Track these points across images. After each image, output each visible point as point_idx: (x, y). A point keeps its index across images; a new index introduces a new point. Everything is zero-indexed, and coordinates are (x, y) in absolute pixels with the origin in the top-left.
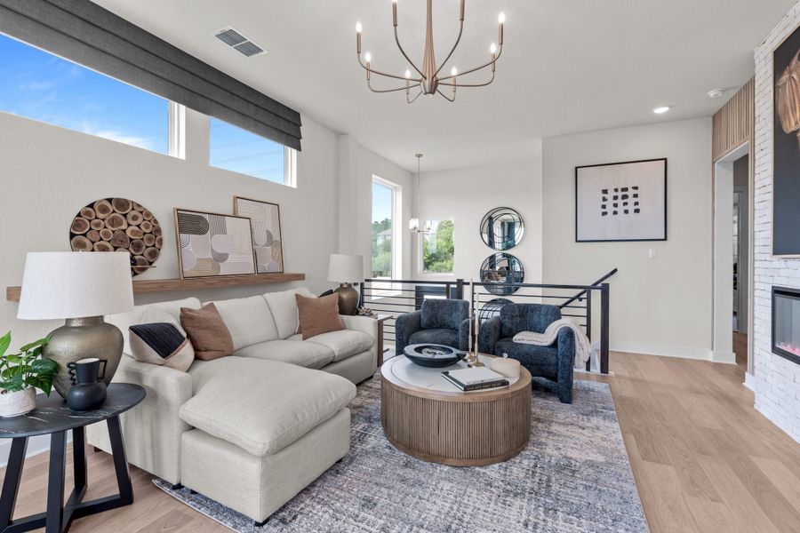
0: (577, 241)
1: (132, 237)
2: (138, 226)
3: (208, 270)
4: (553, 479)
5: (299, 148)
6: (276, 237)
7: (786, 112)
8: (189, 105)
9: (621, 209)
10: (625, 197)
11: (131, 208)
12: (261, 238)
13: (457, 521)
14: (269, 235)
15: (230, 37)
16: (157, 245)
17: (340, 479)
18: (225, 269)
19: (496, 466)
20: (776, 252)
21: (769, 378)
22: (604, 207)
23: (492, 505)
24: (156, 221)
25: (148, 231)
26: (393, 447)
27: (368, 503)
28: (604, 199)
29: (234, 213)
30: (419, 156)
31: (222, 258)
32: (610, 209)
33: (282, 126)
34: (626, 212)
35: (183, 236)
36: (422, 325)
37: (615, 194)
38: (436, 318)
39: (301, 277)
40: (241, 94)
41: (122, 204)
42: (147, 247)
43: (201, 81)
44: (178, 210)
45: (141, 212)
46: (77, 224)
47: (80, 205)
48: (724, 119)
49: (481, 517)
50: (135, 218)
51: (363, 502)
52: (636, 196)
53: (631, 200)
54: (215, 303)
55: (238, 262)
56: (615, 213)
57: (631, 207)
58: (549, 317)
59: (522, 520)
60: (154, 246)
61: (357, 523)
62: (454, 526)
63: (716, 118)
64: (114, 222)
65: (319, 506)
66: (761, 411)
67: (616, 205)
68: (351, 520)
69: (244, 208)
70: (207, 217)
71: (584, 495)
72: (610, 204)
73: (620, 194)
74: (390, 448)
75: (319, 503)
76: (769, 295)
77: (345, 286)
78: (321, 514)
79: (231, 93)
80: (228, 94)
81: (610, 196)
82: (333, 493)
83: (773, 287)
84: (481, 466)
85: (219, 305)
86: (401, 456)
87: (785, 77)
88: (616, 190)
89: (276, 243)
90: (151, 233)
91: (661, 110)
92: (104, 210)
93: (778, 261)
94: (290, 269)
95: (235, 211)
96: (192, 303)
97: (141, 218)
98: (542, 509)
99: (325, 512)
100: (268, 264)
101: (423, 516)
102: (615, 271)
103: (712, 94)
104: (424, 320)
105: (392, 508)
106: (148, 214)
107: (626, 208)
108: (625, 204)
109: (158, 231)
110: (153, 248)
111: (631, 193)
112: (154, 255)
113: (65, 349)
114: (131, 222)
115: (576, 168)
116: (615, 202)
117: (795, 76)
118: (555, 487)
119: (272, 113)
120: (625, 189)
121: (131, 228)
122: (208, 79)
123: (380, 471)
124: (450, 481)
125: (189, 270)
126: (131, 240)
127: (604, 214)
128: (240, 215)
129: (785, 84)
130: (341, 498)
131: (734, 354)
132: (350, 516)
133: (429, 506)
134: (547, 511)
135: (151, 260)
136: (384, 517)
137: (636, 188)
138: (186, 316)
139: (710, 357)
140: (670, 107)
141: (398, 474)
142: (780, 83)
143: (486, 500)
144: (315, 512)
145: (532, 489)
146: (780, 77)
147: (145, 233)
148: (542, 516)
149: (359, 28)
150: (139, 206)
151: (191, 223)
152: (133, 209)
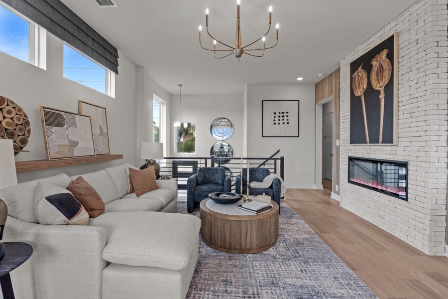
0: (263, 136)
1: (7, 128)
2: (12, 119)
4: (297, 249)
5: (117, 72)
6: (105, 130)
7: (356, 88)
9: (281, 122)
10: (283, 116)
11: (6, 104)
12: (97, 131)
13: (274, 279)
14: (101, 129)
16: (26, 134)
17: (202, 275)
18: (77, 152)
19: (271, 249)
20: (351, 143)
21: (346, 193)
22: (274, 120)
23: (283, 267)
24: (26, 116)
25: (19, 123)
26: (217, 251)
27: (226, 282)
28: (275, 117)
29: (79, 112)
30: (180, 85)
31: (74, 144)
32: (277, 122)
33: (108, 56)
34: (284, 123)
36: (198, 182)
37: (279, 115)
38: (205, 178)
39: (121, 157)
40: (84, 29)
42: (19, 136)
43: (58, 13)
44: (44, 108)
45: (14, 108)
48: (321, 86)
49: (282, 274)
50: (9, 112)
51: (224, 283)
52: (287, 116)
53: (285, 118)
54: (82, 176)
55: (85, 148)
56: (279, 124)
57: (285, 121)
58: (264, 174)
59: (299, 270)
60: (24, 135)
61: (229, 295)
62: (275, 281)
63: (317, 85)
65: (202, 293)
66: (343, 207)
67: (279, 120)
68: (225, 294)
69: (85, 109)
70: (63, 114)
71: (313, 252)
72: (277, 119)
73: (281, 115)
74: (215, 252)
75: (201, 291)
76: (347, 160)
77: (151, 162)
78: (206, 296)
79: (78, 27)
80: (76, 28)
81: (277, 116)
82: (204, 283)
83: (349, 157)
84: (265, 250)
86: (223, 255)
87: (355, 74)
88: (280, 113)
89: (104, 134)
90: (22, 124)
91: (300, 79)
93: (351, 147)
97: (14, 111)
98: (302, 263)
99: (208, 294)
100: (102, 150)
101: (258, 281)
102: (279, 151)
103: (320, 75)
104: (200, 179)
105: (241, 282)
106: (20, 110)
107: (284, 121)
108: (283, 120)
109: (28, 123)
110: (23, 137)
111: (285, 115)
112: (24, 142)
114: (6, 115)
115: (263, 101)
116: (279, 118)
117: (360, 74)
118: (301, 253)
119: (102, 46)
120: (283, 113)
121: (5, 120)
122: (63, 13)
123: (220, 265)
124: (257, 261)
125: (53, 153)
126: (6, 129)
127: (275, 124)
128: (83, 114)
129: (355, 77)
130: (210, 284)
131: (322, 185)
132: (223, 292)
133: (257, 275)
134: (305, 263)
135: (21, 146)
136: (240, 287)
137: (287, 113)
139: (314, 187)
140: (304, 78)
141: (231, 264)
142: (354, 76)
143: (279, 266)
144: (202, 296)
145: (293, 255)
146: (353, 74)
147: (17, 125)
148: (305, 266)
149: (207, 12)
150: (12, 102)
151: (53, 118)
152: (8, 105)
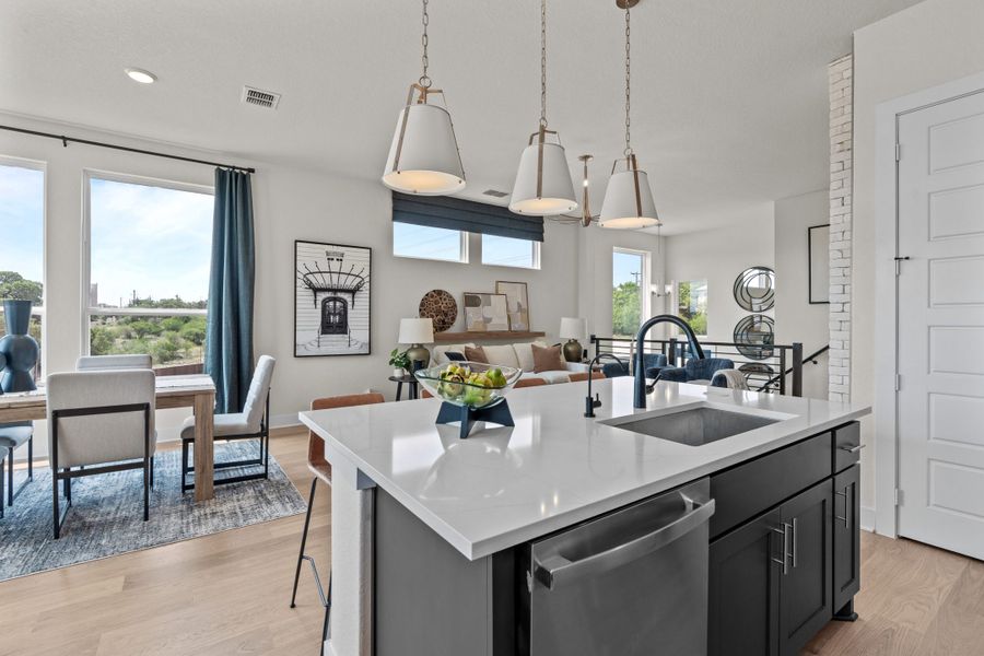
0: (810, 303)
2: (447, 304)
3: (480, 328)
5: (542, 240)
6: (524, 306)
8: (470, 231)
12: (514, 308)
14: (519, 305)
15: (490, 193)
16: (455, 314)
18: (490, 328)
24: (454, 301)
29: (496, 292)
31: (489, 321)
35: (467, 308)
39: (542, 334)
41: (439, 293)
42: (450, 315)
44: (465, 293)
45: (448, 297)
46: (422, 305)
47: (423, 295)
50: (445, 300)
55: (499, 323)
60: (453, 314)
64: (436, 303)
69: (503, 288)
70: (480, 296)
77: (572, 341)
85: (484, 347)
89: (525, 311)
90: (452, 307)
92: (432, 296)
94: (535, 328)
95: (497, 290)
96: (472, 346)
97: (448, 299)
100: (518, 326)
106: (451, 297)
109: (455, 306)
110: (453, 316)
112: (453, 319)
113: (413, 356)
114: (444, 302)
115: (809, 229)
121: (443, 305)
125: (470, 328)
128: (500, 293)
135: (452, 322)
138: (467, 350)
147: (449, 308)
150: (447, 293)
151: (472, 300)
152: (444, 295)
